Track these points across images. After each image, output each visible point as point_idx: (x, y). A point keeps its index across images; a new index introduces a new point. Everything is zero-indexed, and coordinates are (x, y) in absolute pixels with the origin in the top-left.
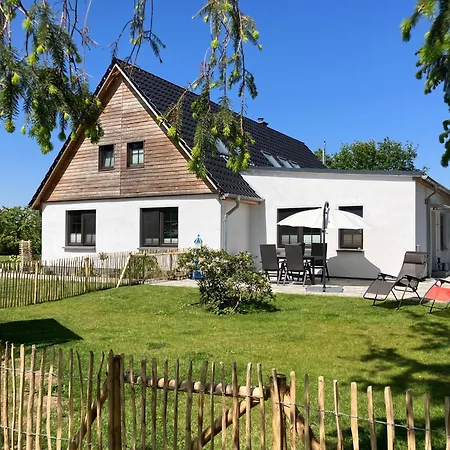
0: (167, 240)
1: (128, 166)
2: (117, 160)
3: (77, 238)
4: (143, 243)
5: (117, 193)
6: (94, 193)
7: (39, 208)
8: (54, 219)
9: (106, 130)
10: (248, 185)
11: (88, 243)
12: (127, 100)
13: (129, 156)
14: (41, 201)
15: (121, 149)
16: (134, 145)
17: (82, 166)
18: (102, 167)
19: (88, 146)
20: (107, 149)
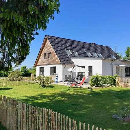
0: (55, 74)
1: (49, 58)
2: (47, 57)
3: (41, 73)
4: (51, 74)
5: (47, 64)
7: (35, 67)
8: (38, 68)
9: (45, 50)
10: (72, 61)
11: (43, 74)
12: (48, 44)
13: (49, 56)
14: (36, 65)
15: (47, 54)
16: (49, 53)
17: (42, 58)
18: (45, 58)
19: (43, 54)
20: (45, 54)
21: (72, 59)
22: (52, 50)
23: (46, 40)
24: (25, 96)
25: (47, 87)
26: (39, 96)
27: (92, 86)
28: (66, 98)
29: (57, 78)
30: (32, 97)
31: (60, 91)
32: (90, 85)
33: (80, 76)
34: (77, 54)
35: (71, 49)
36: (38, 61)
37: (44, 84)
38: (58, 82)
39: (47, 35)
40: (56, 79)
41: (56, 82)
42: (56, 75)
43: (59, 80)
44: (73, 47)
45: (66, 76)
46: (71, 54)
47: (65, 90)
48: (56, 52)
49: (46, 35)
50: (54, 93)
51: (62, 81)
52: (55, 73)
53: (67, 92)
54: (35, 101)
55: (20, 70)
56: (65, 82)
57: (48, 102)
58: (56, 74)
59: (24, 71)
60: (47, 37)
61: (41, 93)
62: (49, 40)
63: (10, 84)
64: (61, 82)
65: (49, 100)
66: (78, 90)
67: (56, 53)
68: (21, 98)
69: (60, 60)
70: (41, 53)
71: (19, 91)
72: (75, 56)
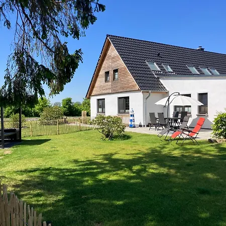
0: (127, 111)
1: (114, 80)
2: (110, 77)
3: (100, 110)
4: (119, 112)
5: (110, 91)
6: (104, 92)
7: (89, 98)
8: (93, 101)
9: (107, 65)
10: (162, 84)
11: (103, 112)
12: (113, 52)
13: (114, 75)
14: (90, 95)
15: (111, 73)
16: (115, 71)
17: (101, 80)
18: (106, 81)
19: (102, 73)
20: (107, 73)
21: (162, 81)
22: (121, 64)
23: (109, 45)
24: (76, 161)
25: (116, 137)
26: (105, 162)
27: (216, 135)
28: (170, 167)
29: (132, 118)
30: (91, 163)
31: (147, 148)
32: (213, 135)
33: (180, 115)
34: (170, 70)
35: (158, 60)
36: (93, 87)
37: (109, 132)
38: (135, 127)
39: (110, 35)
40: (131, 120)
41: (131, 126)
42: (130, 114)
43: (137, 123)
44: (162, 56)
45: (152, 115)
46: (159, 69)
47: (158, 145)
48: (128, 67)
49: (108, 36)
50: (136, 152)
51: (142, 124)
52: (126, 109)
53: (165, 150)
54: (101, 177)
55: (62, 106)
56: (148, 126)
57: (132, 181)
58: (130, 110)
59: (67, 106)
60: (110, 38)
61: (107, 152)
62: (113, 44)
63: (44, 132)
64: (140, 126)
65: (132, 175)
66: (188, 147)
67: (130, 70)
68: (67, 167)
69: (138, 83)
70: (99, 71)
71: (62, 146)
72: (166, 75)
